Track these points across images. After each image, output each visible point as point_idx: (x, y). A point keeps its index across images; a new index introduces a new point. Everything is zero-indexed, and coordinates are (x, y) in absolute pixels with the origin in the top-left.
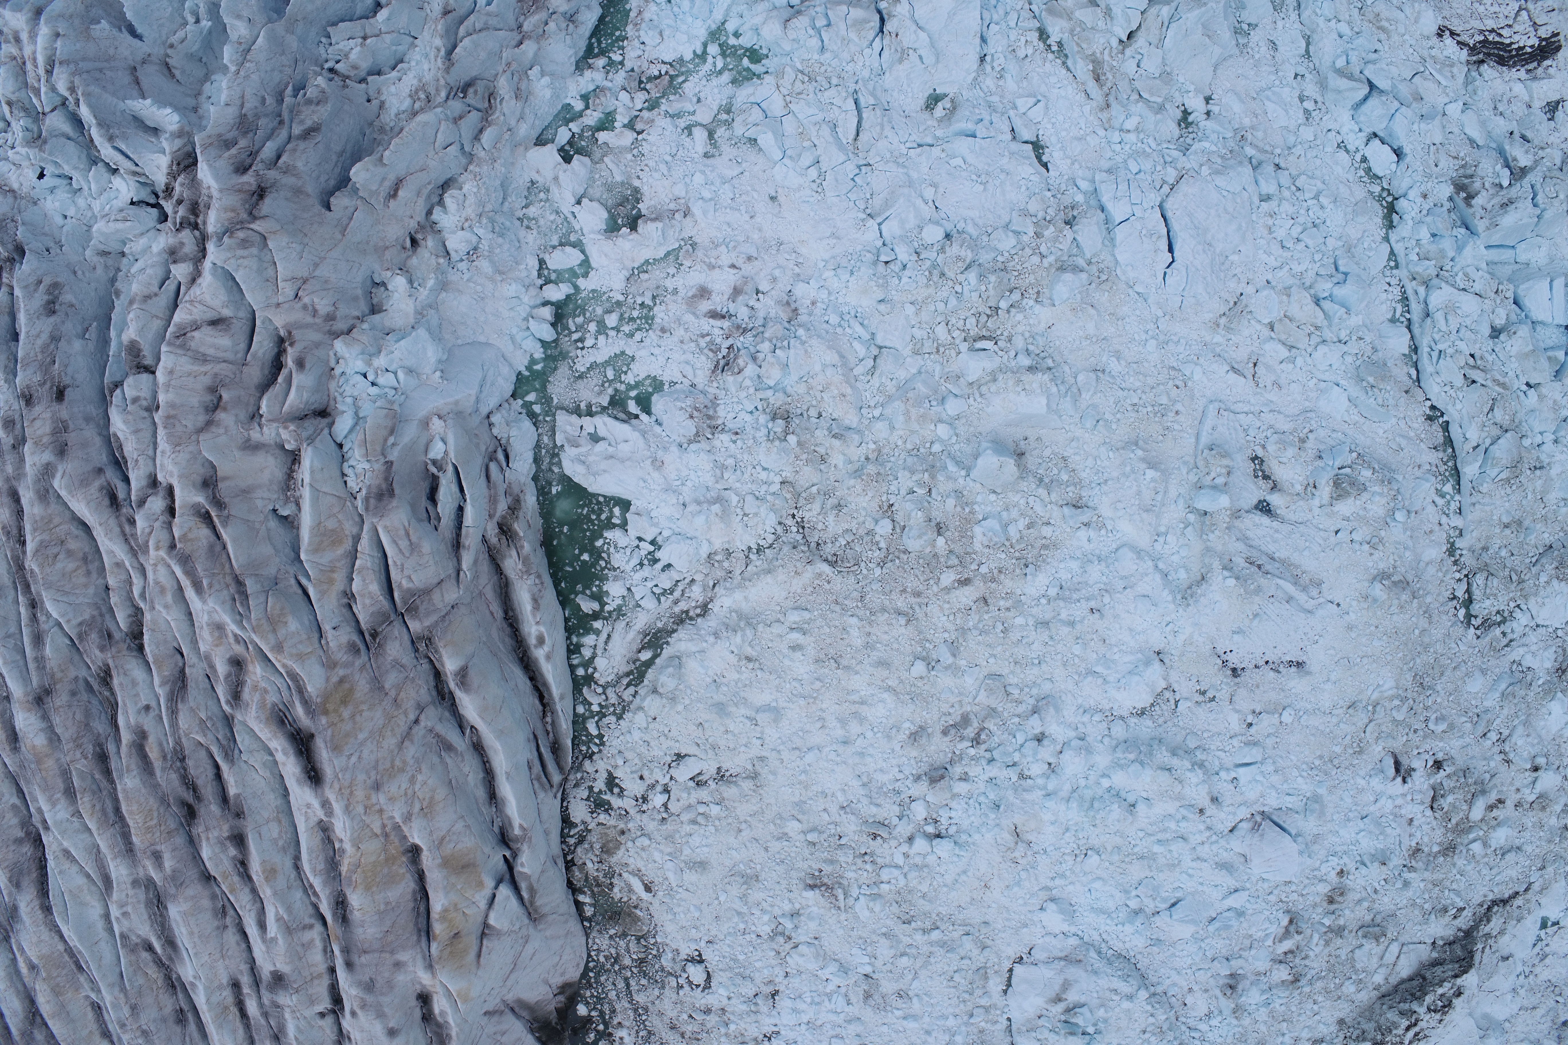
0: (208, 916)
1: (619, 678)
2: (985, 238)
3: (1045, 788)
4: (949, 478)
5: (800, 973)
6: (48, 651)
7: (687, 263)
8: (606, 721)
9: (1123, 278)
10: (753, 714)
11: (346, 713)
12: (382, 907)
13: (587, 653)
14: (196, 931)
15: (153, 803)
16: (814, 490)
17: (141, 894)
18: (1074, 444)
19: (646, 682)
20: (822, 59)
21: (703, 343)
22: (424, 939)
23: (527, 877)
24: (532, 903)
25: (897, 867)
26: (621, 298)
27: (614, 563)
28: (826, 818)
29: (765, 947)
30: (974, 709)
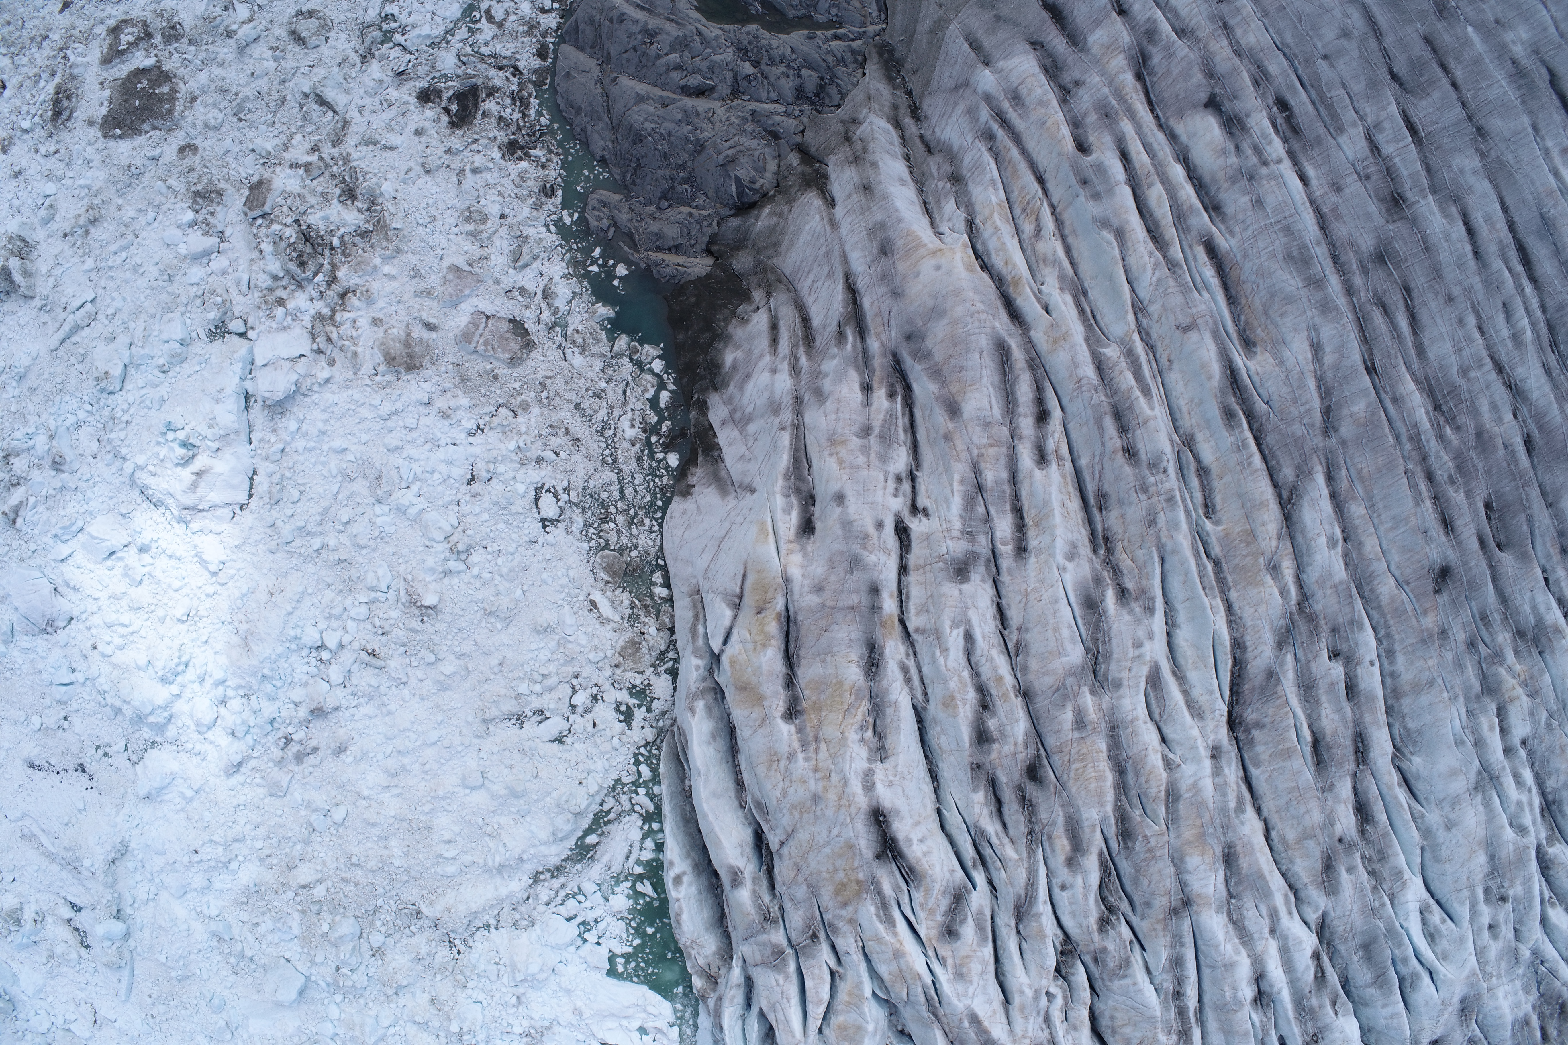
0: (1034, 648)
1: (618, 818)
3: (227, 687)
4: (322, 976)
5: (445, 507)
6: (1164, 955)
8: (632, 779)
10: (486, 783)
11: (841, 875)
12: (829, 658)
13: (649, 844)
14: (1050, 633)
15: (1073, 787)
16: (439, 977)
17: (1114, 670)
18: (229, 984)
19: (591, 816)
22: (791, 615)
23: (696, 653)
24: (696, 617)
25: (353, 619)
27: (622, 924)
28: (420, 674)
29: (478, 536)
30: (292, 767)
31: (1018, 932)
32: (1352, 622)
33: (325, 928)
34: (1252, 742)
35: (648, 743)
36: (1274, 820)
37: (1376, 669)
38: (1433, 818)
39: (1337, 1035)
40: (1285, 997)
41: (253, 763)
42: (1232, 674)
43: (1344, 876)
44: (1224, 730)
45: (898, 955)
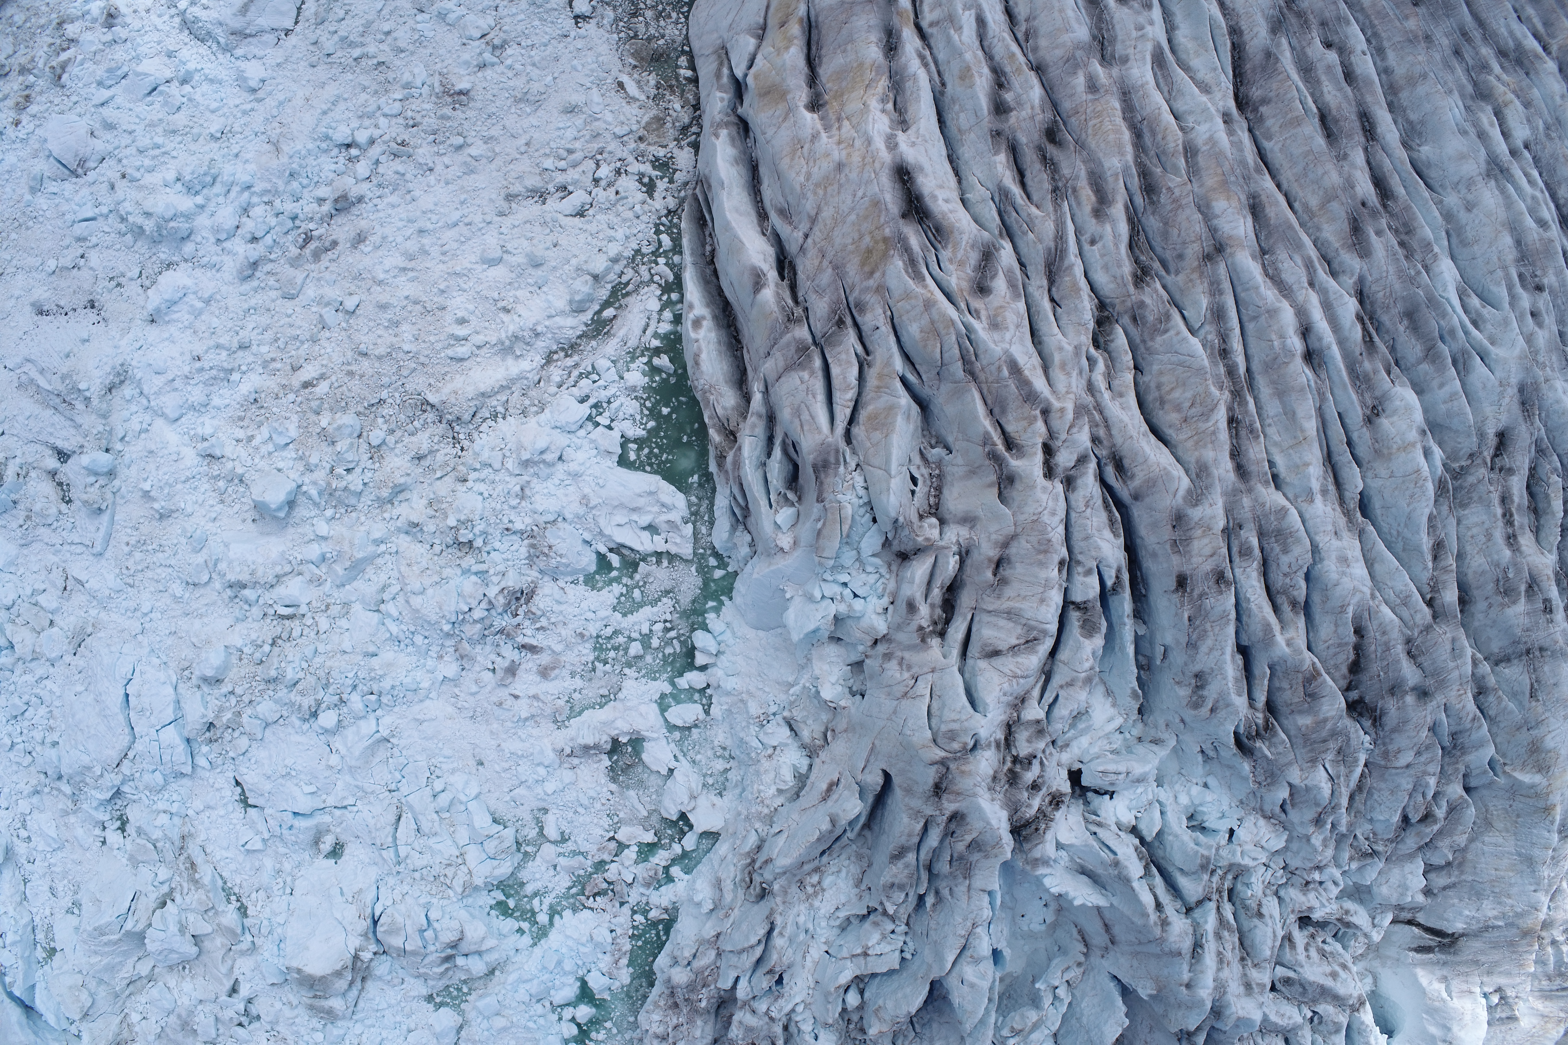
0: (1043, 30)
1: (636, 290)
2: (285, 714)
3: (253, 194)
4: (315, 483)
5: (483, 11)
6: (1204, 302)
7: (561, 702)
8: (651, 248)
9: (171, 672)
10: (505, 256)
11: (867, 240)
12: (849, 48)
13: (668, 315)
14: (1056, 14)
15: (1092, 143)
16: (440, 474)
17: (1120, 49)
18: (214, 515)
19: (609, 286)
20: (429, 898)
21: (544, 622)
22: (813, 19)
23: (721, 88)
24: (721, 64)
25: (385, 115)
26: (626, 671)
27: (636, 404)
28: (446, 160)
29: (513, 34)
30: (308, 266)
31: (1052, 300)
32: (1339, 18)
33: (324, 423)
34: (1261, 119)
35: (669, 212)
36: (1296, 190)
37: (1368, 57)
38: (1452, 200)
39: (1398, 403)
40: (1335, 351)
41: (269, 267)
42: (1233, 57)
43: (1373, 237)
44: (1232, 104)
45: (928, 305)
